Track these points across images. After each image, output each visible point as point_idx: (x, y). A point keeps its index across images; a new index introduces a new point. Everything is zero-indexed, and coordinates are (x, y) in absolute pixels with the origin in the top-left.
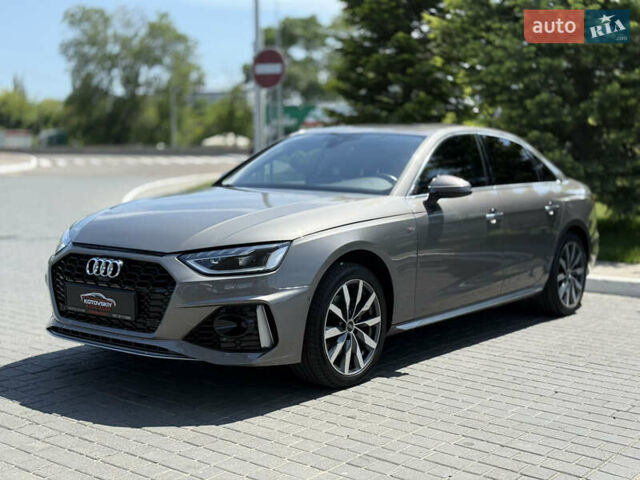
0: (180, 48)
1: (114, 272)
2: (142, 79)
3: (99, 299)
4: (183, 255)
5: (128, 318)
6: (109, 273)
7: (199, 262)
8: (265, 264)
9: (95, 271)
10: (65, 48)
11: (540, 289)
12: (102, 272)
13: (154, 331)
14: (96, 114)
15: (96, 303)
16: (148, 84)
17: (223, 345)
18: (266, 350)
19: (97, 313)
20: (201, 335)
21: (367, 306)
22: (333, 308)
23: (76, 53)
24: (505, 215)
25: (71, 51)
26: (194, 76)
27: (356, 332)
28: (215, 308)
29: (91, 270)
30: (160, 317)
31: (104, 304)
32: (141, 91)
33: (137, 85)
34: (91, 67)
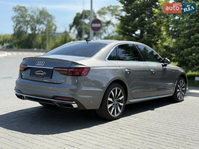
0: (49, 19)
2: (37, 28)
10: (13, 18)
14: (23, 39)
16: (39, 30)
23: (16, 20)
25: (15, 19)
26: (54, 27)
32: (37, 32)
33: (35, 30)
34: (21, 24)
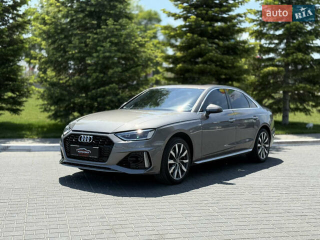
1: (90, 140)
3: (84, 150)
4: (116, 133)
5: (96, 157)
6: (88, 141)
7: (122, 136)
8: (146, 137)
9: (82, 140)
11: (251, 150)
12: (85, 141)
13: (105, 162)
15: (83, 152)
17: (131, 167)
18: (147, 168)
19: (83, 156)
20: (123, 163)
21: (184, 155)
22: (172, 152)
24: (236, 120)
27: (179, 164)
28: (128, 153)
29: (81, 140)
30: (108, 157)
31: (86, 152)
